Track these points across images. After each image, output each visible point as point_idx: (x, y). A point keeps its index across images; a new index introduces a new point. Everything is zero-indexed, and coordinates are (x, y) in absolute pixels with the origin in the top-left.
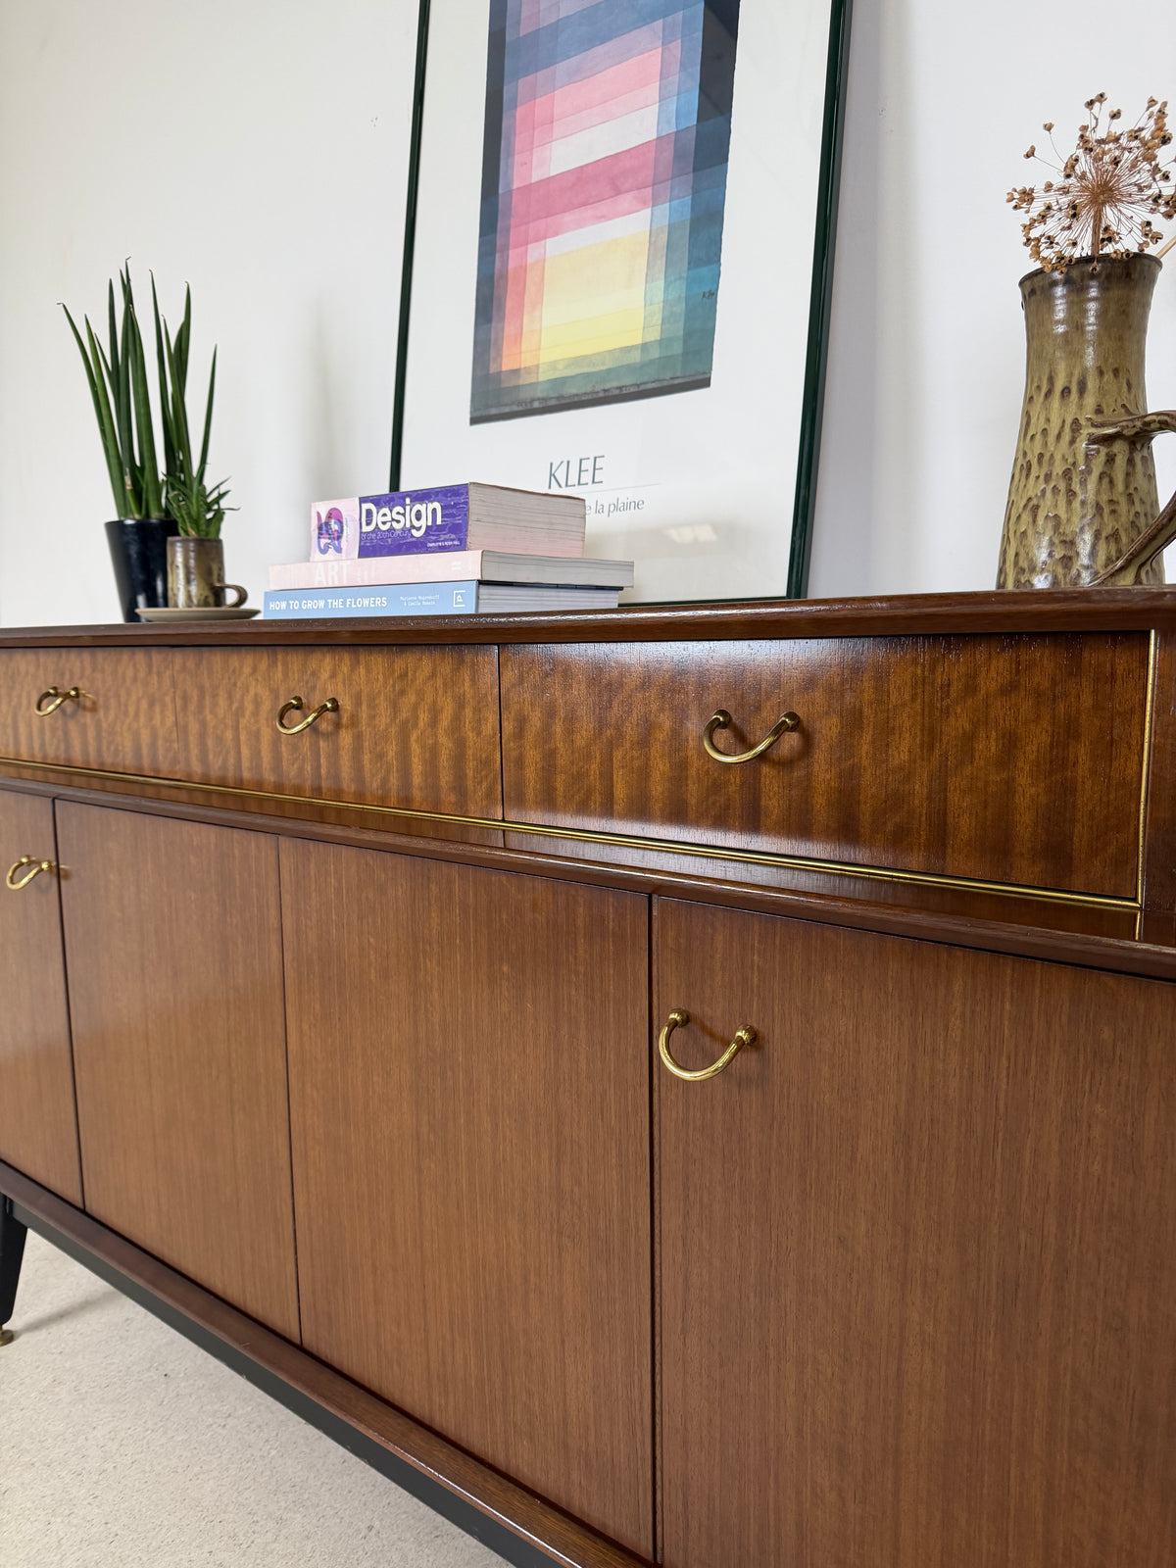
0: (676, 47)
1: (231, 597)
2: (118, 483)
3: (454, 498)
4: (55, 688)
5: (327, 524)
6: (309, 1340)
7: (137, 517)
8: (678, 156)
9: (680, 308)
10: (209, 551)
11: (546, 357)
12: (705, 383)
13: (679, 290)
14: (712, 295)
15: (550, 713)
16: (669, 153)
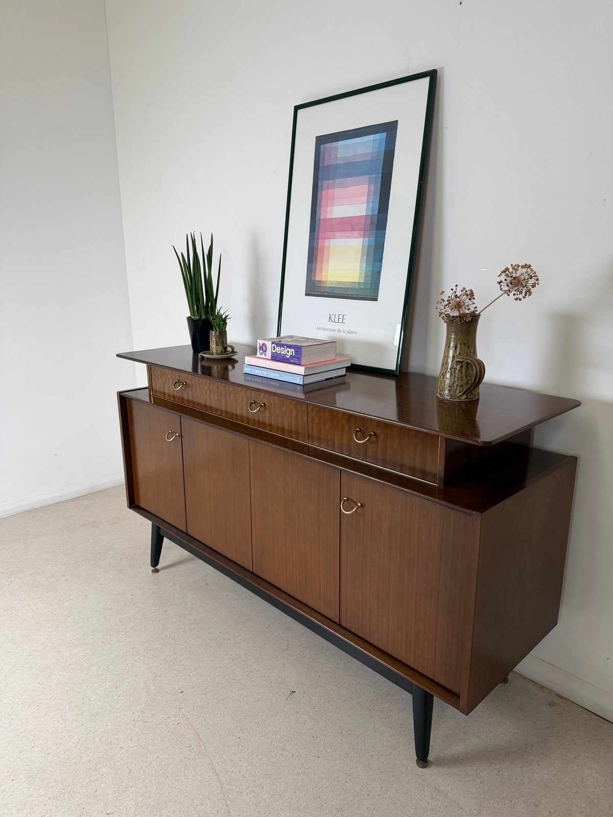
0: (372, 186)
1: (229, 349)
3: (298, 349)
4: (178, 380)
5: (262, 347)
6: (255, 571)
7: (198, 318)
8: (372, 223)
9: (370, 274)
10: (223, 335)
11: (330, 279)
12: (376, 300)
13: (370, 268)
14: (379, 272)
16: (369, 222)
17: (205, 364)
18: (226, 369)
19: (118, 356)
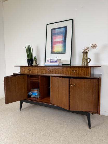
0: (63, 36)
5: (48, 61)
8: (63, 42)
9: (64, 49)
11: (56, 51)
12: (65, 53)
15: (64, 70)
19: (14, 66)
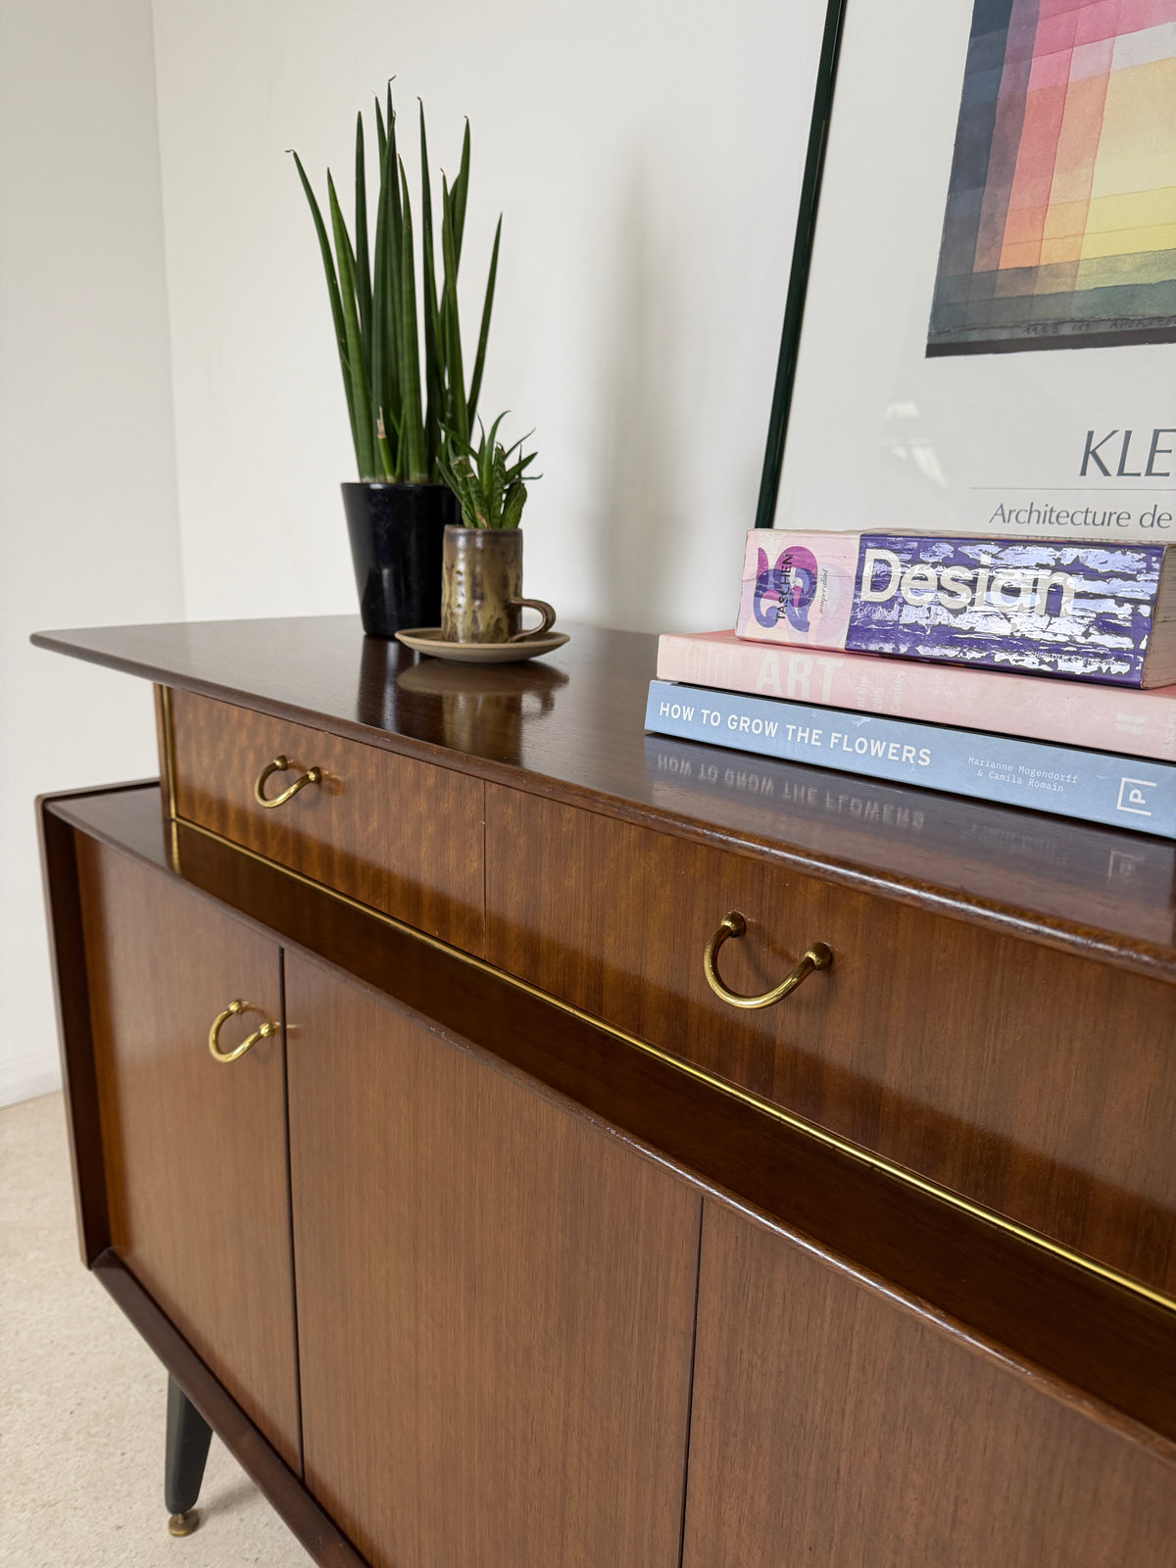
1: (531, 619)
2: (362, 424)
4: (283, 759)
5: (780, 573)
7: (390, 479)
10: (504, 547)
11: (1092, 248)
17: (416, 682)
18: (513, 708)
19: (39, 641)
